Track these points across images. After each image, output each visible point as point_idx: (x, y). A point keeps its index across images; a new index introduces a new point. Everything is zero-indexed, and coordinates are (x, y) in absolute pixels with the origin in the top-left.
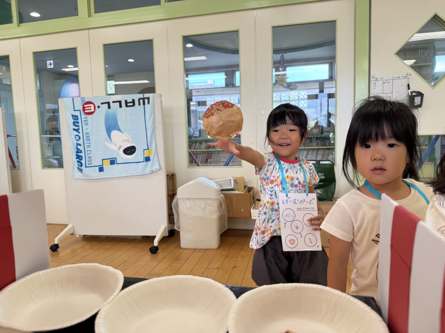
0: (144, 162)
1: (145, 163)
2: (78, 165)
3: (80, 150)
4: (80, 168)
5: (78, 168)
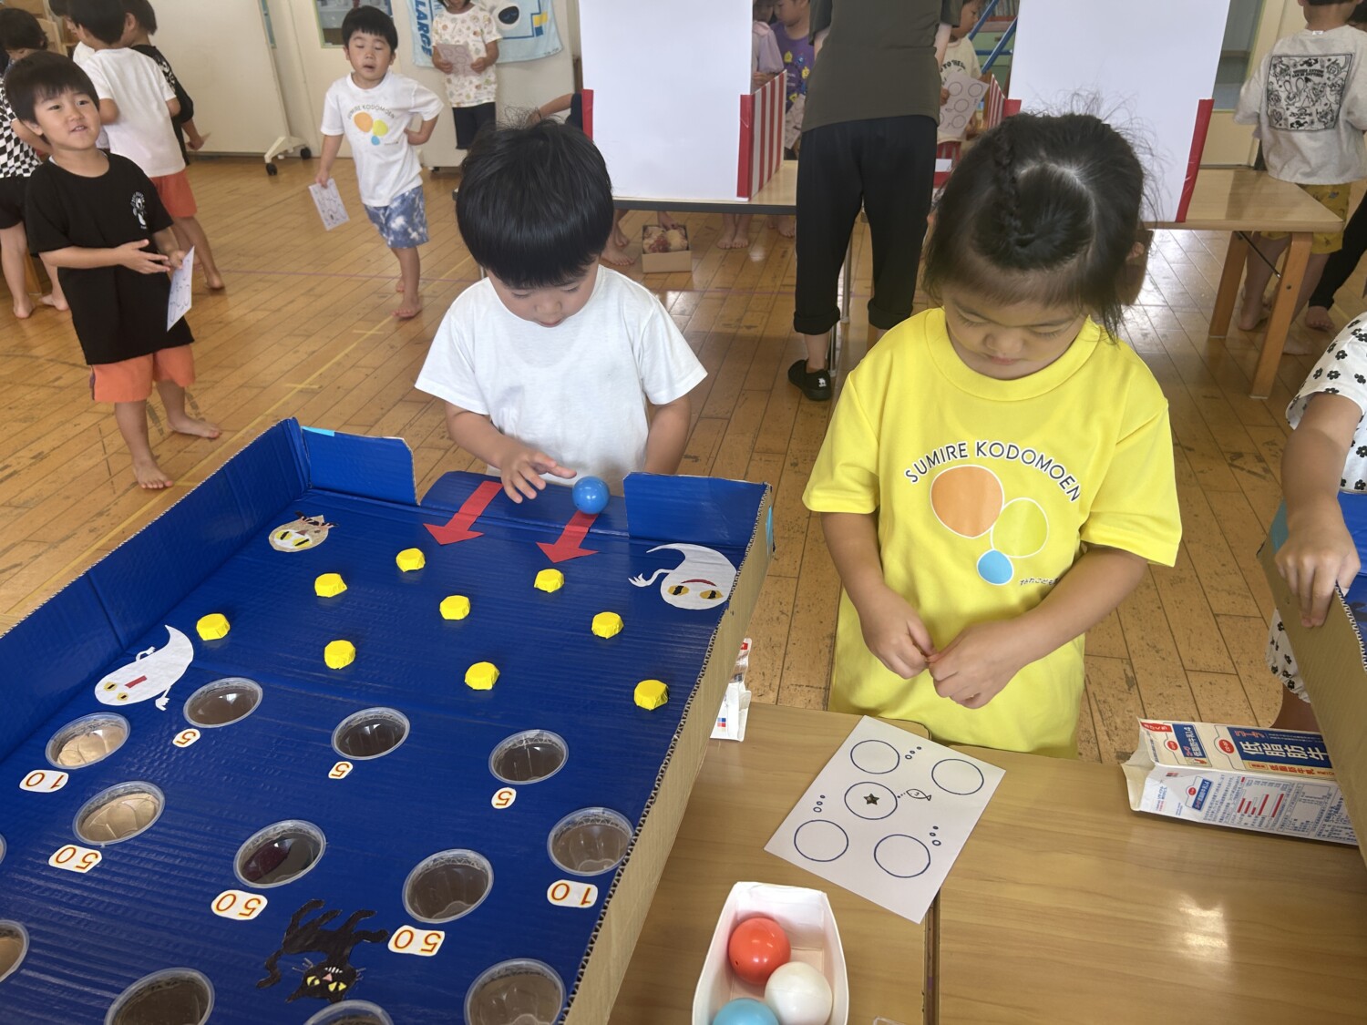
0: (533, 36)
1: (535, 37)
2: (424, 41)
3: (423, 13)
4: (427, 47)
5: (424, 48)
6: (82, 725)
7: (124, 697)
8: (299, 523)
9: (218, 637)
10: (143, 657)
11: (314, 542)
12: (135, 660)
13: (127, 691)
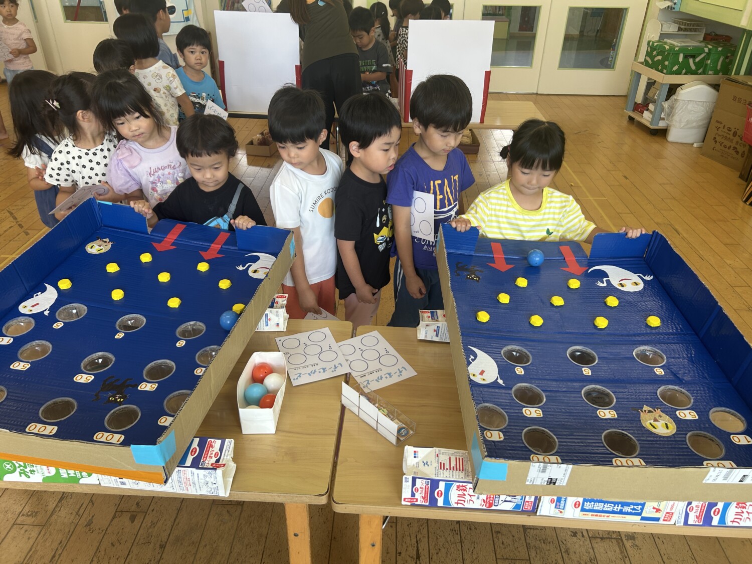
6: (15, 321)
7: (31, 311)
8: (98, 242)
9: (67, 288)
10: (36, 296)
11: (105, 250)
12: (33, 297)
13: (32, 308)
